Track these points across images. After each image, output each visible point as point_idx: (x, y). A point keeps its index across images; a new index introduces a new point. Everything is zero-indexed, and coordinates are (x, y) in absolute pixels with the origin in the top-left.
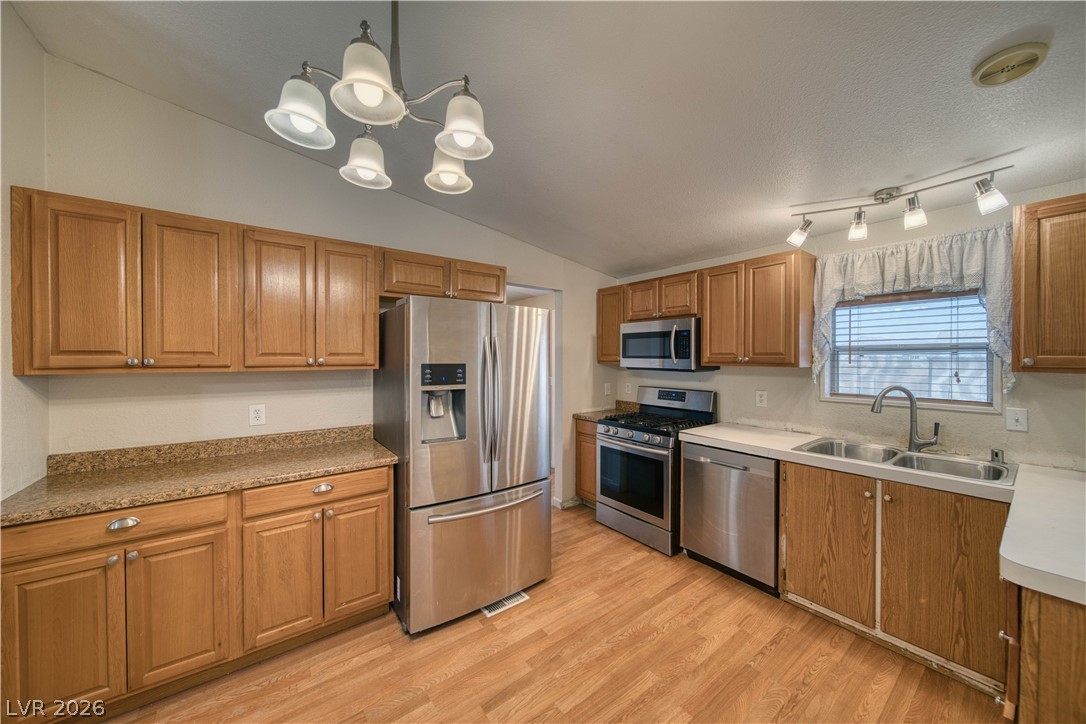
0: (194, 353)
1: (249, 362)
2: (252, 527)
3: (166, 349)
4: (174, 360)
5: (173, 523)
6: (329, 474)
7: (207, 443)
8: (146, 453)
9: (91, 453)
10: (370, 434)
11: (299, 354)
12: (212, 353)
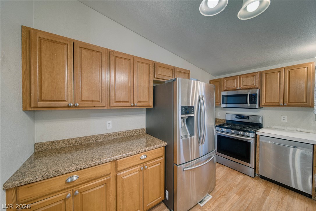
0: (93, 101)
1: (112, 105)
2: (120, 175)
3: (83, 100)
4: (85, 104)
5: (92, 176)
6: (145, 151)
7: (93, 136)
8: (71, 141)
9: (51, 142)
10: (145, 131)
11: (128, 102)
12: (99, 101)
